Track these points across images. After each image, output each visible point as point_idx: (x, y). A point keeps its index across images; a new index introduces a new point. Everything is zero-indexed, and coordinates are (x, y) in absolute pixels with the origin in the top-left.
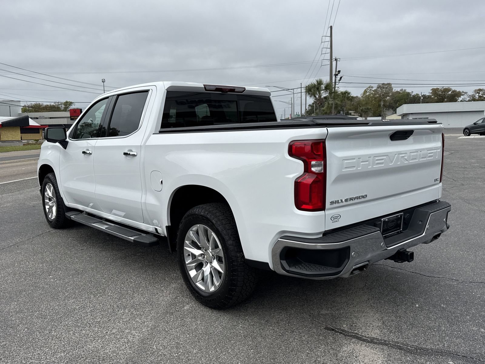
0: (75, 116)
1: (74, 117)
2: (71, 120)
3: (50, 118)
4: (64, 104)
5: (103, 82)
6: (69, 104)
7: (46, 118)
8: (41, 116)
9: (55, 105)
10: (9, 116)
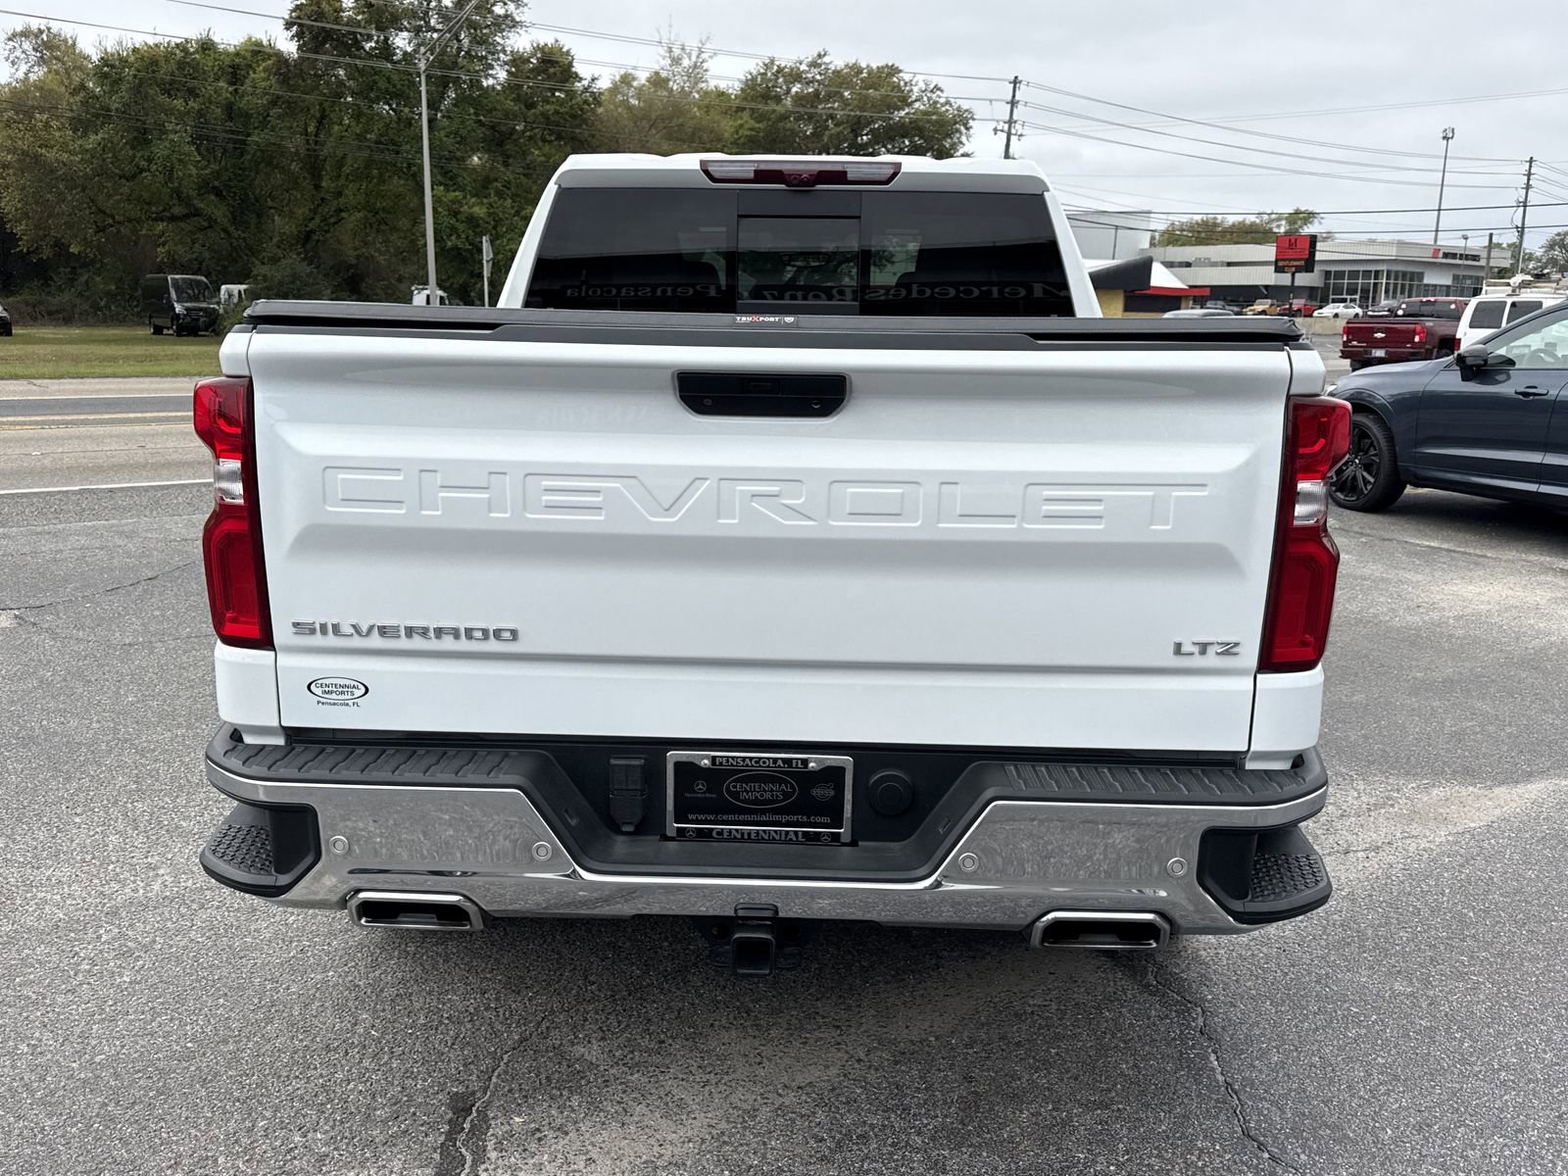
0: (1290, 260)
1: (1285, 263)
2: (1276, 271)
3: (1229, 264)
4: (1286, 219)
5: (1444, 138)
6: (1304, 218)
7: (1214, 264)
8: (1200, 259)
9: (1258, 221)
10: (1109, 259)
